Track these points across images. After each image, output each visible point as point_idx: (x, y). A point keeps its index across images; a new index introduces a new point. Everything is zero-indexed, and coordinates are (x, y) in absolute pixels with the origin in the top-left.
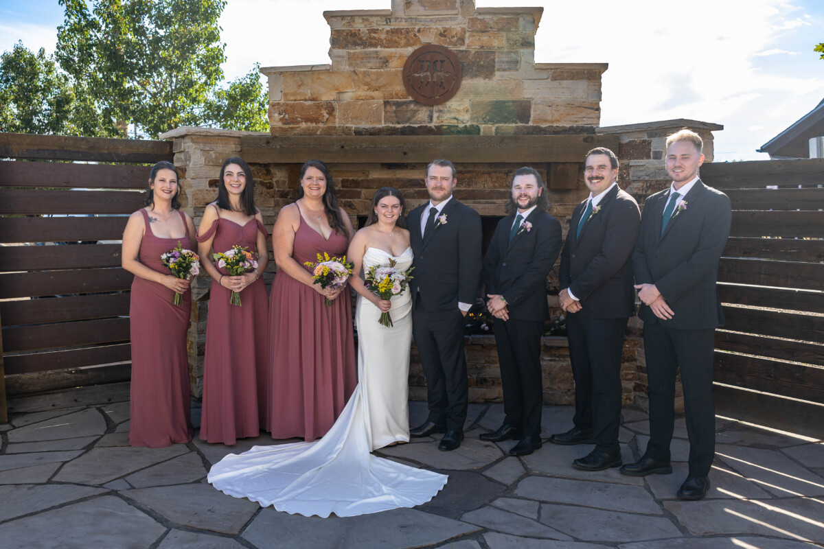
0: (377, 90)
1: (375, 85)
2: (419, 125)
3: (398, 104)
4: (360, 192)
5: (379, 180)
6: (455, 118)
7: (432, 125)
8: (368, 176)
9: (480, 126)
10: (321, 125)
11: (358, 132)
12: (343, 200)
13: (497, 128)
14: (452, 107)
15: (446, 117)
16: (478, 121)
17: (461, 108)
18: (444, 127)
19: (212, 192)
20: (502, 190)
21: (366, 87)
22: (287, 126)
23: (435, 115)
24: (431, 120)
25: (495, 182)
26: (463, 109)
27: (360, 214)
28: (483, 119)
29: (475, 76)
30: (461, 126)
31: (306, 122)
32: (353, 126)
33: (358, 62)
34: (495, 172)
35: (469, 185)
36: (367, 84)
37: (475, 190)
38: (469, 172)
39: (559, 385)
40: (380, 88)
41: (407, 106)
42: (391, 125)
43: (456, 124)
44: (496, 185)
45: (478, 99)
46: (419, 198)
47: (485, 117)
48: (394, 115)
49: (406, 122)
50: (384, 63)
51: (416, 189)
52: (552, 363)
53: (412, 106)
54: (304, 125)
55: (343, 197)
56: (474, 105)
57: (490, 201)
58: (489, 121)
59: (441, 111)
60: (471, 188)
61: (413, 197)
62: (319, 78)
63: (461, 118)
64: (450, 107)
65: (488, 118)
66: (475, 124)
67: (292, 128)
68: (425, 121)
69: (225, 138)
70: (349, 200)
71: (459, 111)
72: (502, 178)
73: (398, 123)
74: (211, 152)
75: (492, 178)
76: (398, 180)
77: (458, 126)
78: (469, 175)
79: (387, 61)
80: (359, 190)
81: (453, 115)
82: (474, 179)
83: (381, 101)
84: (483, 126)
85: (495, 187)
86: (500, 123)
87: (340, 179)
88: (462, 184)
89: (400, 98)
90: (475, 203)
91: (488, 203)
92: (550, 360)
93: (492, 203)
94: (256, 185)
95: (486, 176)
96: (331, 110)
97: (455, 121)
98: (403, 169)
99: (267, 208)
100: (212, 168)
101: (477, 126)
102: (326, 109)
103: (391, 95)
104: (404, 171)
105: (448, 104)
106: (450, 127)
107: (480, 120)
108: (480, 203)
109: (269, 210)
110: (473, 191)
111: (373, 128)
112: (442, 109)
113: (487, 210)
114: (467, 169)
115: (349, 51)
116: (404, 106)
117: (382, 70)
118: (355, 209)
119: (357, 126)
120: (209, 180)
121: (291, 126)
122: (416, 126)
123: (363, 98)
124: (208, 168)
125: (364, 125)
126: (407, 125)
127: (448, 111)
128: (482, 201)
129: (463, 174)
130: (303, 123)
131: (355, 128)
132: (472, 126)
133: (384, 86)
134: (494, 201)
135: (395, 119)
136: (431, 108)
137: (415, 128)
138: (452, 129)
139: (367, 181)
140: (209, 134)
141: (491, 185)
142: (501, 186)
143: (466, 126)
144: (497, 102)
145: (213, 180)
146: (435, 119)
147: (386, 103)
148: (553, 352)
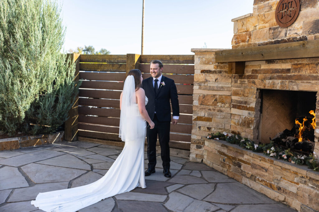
0: (267, 23)
1: (266, 20)
2: (281, 39)
3: (274, 29)
4: (258, 76)
5: (264, 70)
6: (296, 33)
7: (285, 38)
8: (260, 67)
9: (307, 36)
10: (246, 43)
11: (259, 45)
12: (252, 80)
13: (315, 37)
14: (296, 27)
15: (292, 33)
16: (306, 33)
17: (299, 27)
18: (291, 39)
19: (201, 75)
20: (315, 75)
21: (263, 22)
22: (236, 45)
23: (288, 32)
24: (286, 35)
25: (311, 70)
26: (300, 27)
27: (257, 87)
28: (308, 32)
29: (307, 7)
30: (298, 37)
31: (242, 42)
32: (257, 42)
33: (261, 10)
34: (312, 64)
35: (299, 72)
36: (263, 20)
37: (302, 75)
38: (300, 64)
39: (314, 205)
40: (268, 21)
41: (278, 29)
42: (271, 40)
43: (296, 37)
44: (311, 71)
45: (308, 20)
46: (278, 79)
47: (310, 31)
48: (272, 35)
49: (276, 38)
50: (270, 8)
51: (277, 74)
52: (312, 189)
53: (280, 29)
54: (241, 44)
55: (252, 78)
56: (305, 24)
57: (308, 81)
58: (312, 32)
59: (290, 30)
60: (300, 74)
61: (276, 79)
62: (249, 21)
63: (298, 33)
64: (294, 27)
65: (311, 31)
66: (305, 35)
67: (238, 46)
68: (283, 37)
69: (211, 52)
70: (254, 80)
71: (298, 29)
72: (314, 67)
73: (273, 39)
74: (204, 59)
75: (310, 68)
76: (271, 69)
77: (297, 38)
78: (299, 66)
79: (272, 7)
80: (257, 75)
81: (295, 32)
82: (301, 68)
83: (268, 28)
84: (309, 36)
85: (311, 73)
86: (317, 33)
87: (252, 69)
88: (296, 72)
89: (276, 26)
90: (302, 82)
91: (307, 83)
92: (312, 187)
93: (309, 83)
94: (222, 72)
95: (307, 66)
96: (250, 36)
97: (296, 35)
98: (273, 63)
99: (228, 83)
100: (203, 65)
101: (305, 36)
102: (248, 35)
103: (272, 24)
104: (274, 65)
105: (294, 25)
106: (293, 38)
107: (307, 32)
108: (304, 82)
109: (228, 84)
110: (300, 75)
111: (264, 43)
112: (291, 29)
113: (306, 87)
114: (299, 63)
115: (259, 5)
116: (277, 30)
117: (270, 12)
118: (256, 84)
119: (259, 42)
120: (201, 70)
121: (238, 45)
122: (280, 39)
123: (262, 28)
124: (201, 65)
125: (262, 42)
126: (276, 40)
127: (294, 30)
128: (305, 81)
129: (297, 65)
130: (241, 43)
131: (259, 43)
132: (303, 37)
133: (270, 20)
134: (310, 81)
135: (272, 37)
136: (287, 29)
137: (279, 40)
138: (295, 40)
139: (260, 70)
140: (201, 51)
141: (308, 71)
142: (313, 72)
143: (300, 37)
144: (316, 21)
145: (203, 70)
146: (287, 35)
147: (270, 29)
148: (314, 182)
